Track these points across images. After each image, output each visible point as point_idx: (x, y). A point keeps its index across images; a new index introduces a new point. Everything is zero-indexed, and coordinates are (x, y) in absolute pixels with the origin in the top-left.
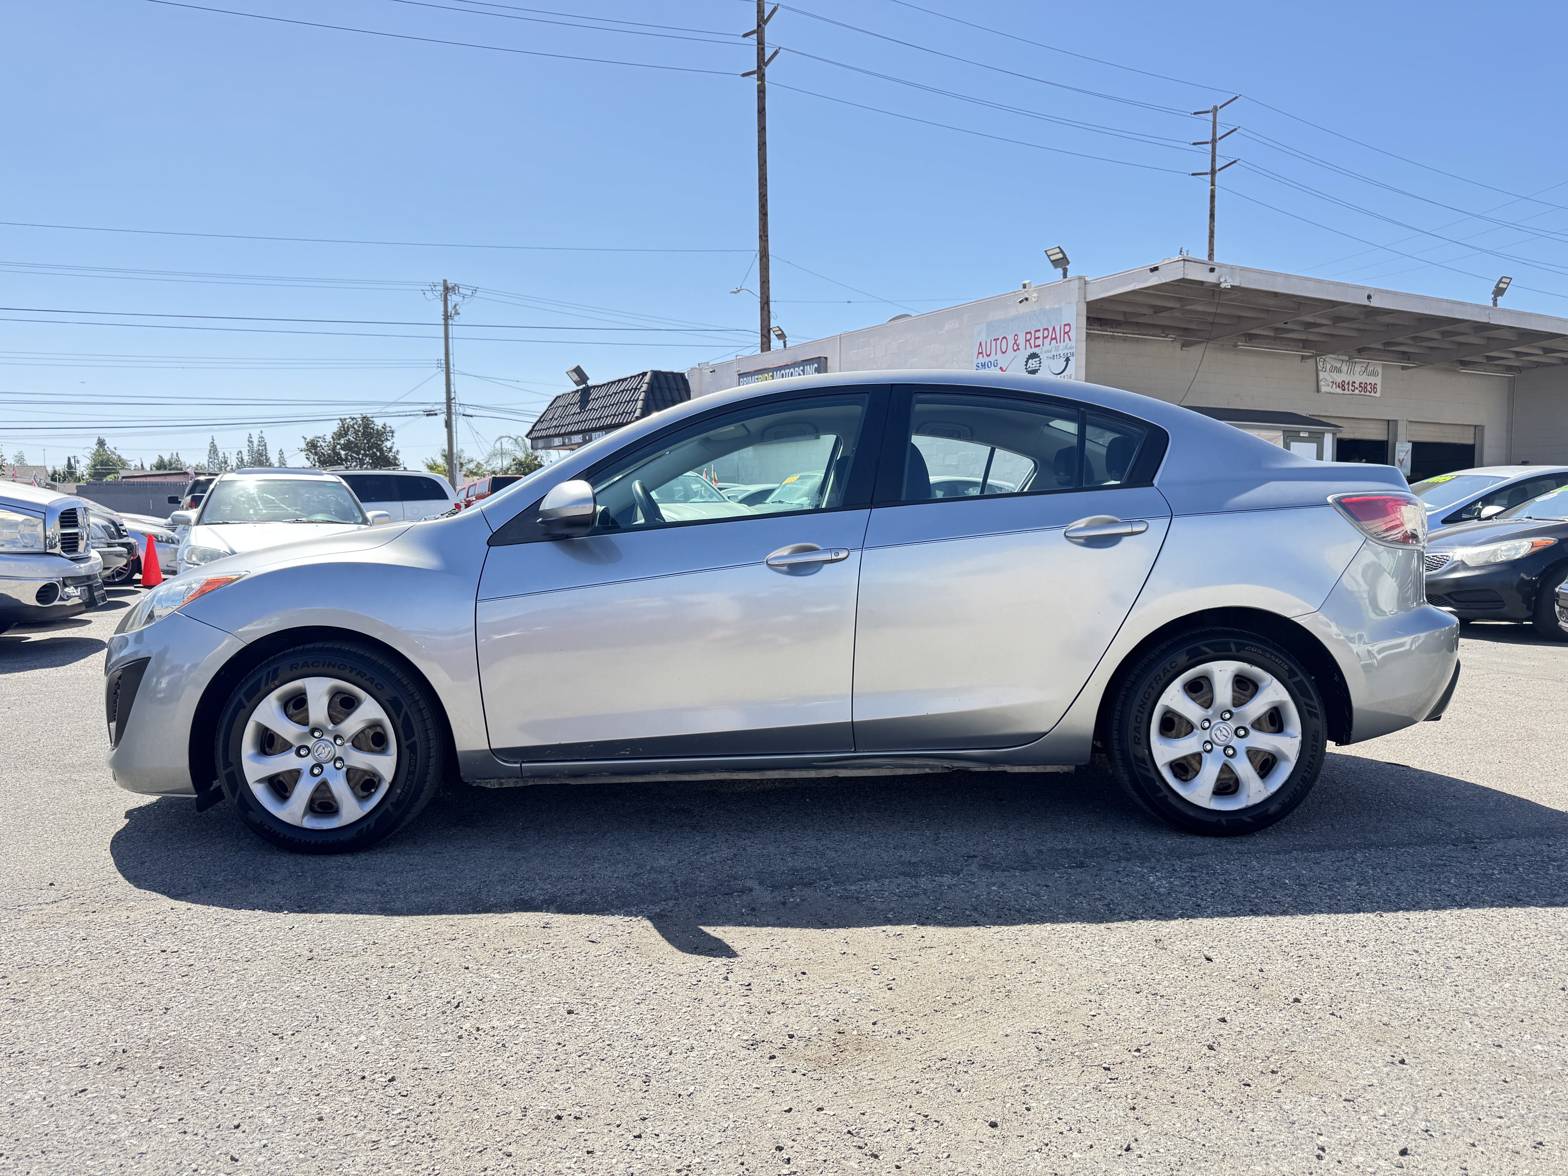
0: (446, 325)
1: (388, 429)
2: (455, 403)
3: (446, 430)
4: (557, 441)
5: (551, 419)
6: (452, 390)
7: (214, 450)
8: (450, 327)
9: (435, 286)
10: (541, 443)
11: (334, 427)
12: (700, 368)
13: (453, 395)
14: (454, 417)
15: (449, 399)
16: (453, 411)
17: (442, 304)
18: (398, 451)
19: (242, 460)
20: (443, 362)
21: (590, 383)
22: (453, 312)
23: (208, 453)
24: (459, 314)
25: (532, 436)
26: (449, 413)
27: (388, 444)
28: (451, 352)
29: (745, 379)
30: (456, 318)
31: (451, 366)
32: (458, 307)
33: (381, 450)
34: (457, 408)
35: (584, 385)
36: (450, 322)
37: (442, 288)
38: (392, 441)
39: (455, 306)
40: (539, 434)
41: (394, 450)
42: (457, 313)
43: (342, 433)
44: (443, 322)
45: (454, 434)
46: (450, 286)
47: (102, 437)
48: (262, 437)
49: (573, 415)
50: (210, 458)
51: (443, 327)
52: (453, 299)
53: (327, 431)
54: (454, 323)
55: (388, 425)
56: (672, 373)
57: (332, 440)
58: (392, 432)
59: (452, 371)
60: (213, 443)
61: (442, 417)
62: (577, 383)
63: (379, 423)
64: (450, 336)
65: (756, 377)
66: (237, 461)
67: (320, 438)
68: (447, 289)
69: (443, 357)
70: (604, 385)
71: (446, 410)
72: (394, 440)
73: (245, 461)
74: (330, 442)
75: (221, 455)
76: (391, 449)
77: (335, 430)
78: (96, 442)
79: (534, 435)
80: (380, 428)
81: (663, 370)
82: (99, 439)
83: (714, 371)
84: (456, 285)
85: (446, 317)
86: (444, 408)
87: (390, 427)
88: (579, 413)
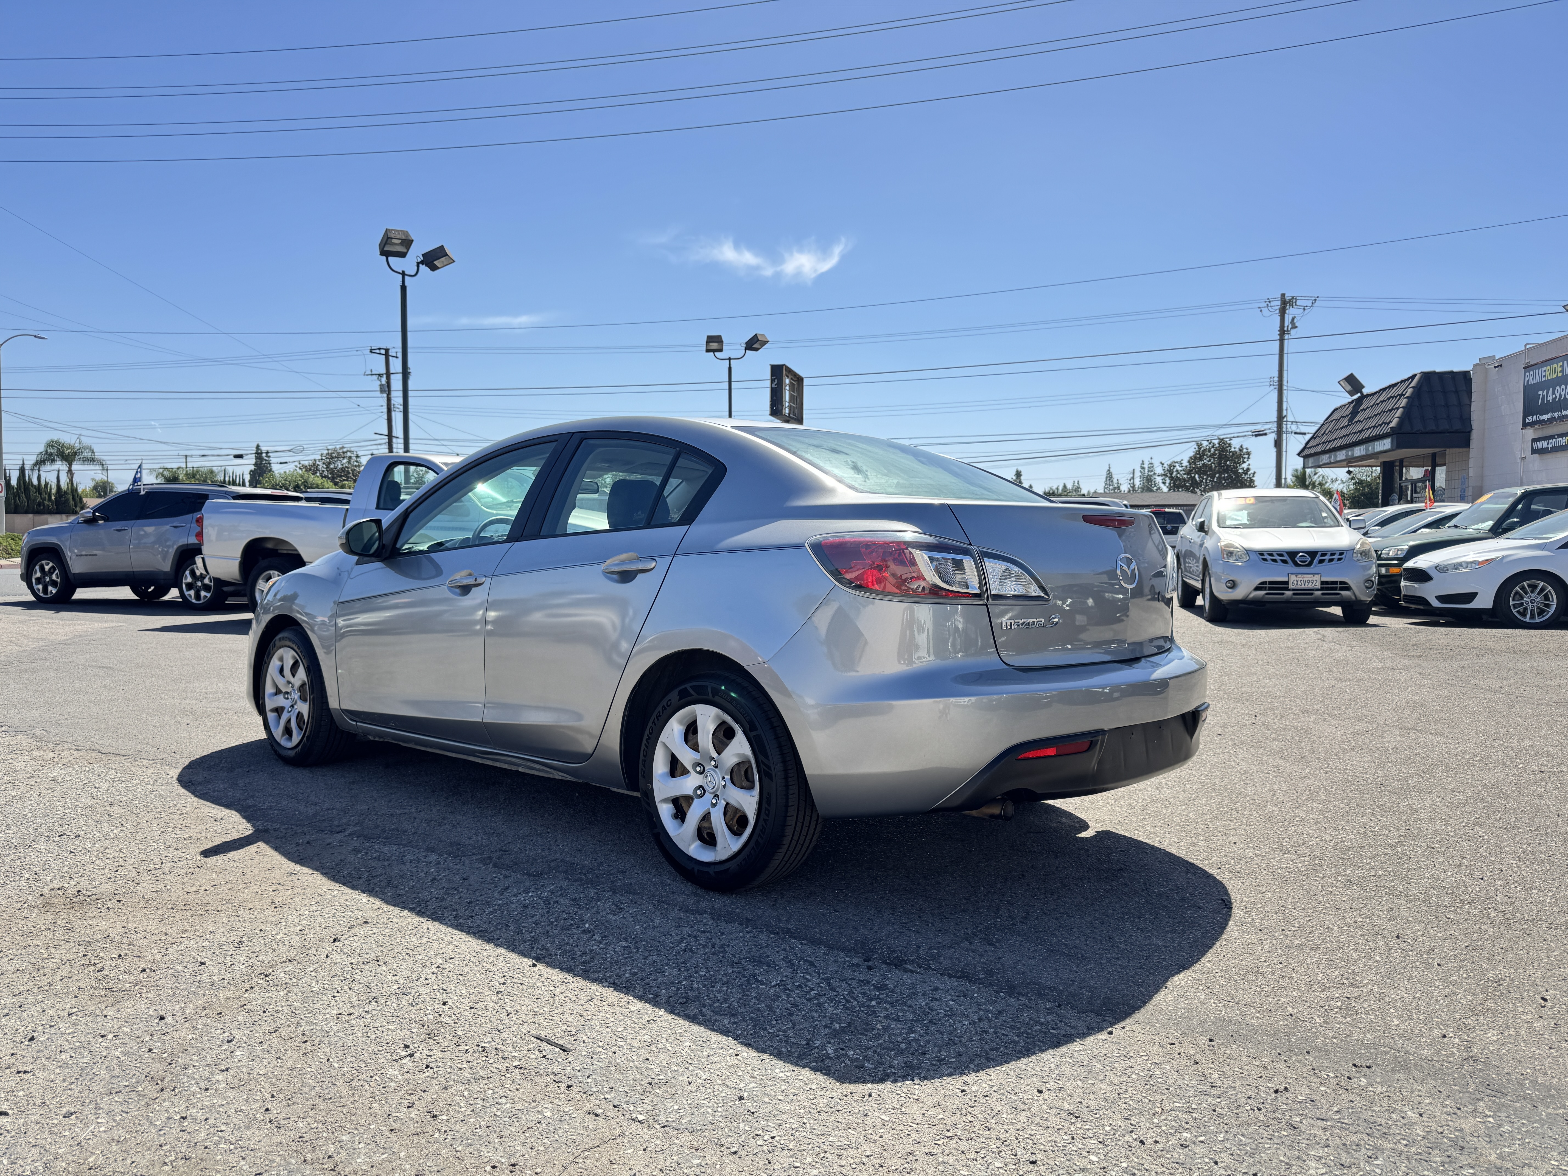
0: (1282, 340)
1: (1245, 451)
2: (1287, 421)
3: (1274, 450)
4: (1325, 458)
5: (1323, 435)
6: (1284, 407)
7: (1109, 476)
8: (1286, 341)
9: (1270, 302)
10: (1311, 461)
11: (1189, 451)
12: (1481, 365)
13: (1284, 413)
14: (1284, 436)
15: (1280, 418)
16: (1284, 429)
17: (1278, 318)
18: (1254, 473)
19: (1134, 485)
20: (1276, 379)
21: (1365, 391)
22: (1290, 326)
23: (1104, 480)
24: (1296, 327)
25: (1304, 454)
26: (1280, 433)
27: (1245, 466)
28: (1285, 368)
29: (1531, 372)
30: (1293, 332)
31: (1285, 383)
32: (1295, 321)
33: (1236, 472)
34: (1289, 426)
35: (1359, 395)
36: (1286, 337)
37: (1279, 303)
38: (1247, 463)
39: (1293, 319)
40: (1312, 451)
41: (1251, 472)
42: (1294, 327)
43: (1200, 455)
44: (1278, 337)
45: (1284, 454)
46: (1287, 299)
47: (1020, 469)
48: (1151, 464)
49: (1341, 428)
50: (1106, 484)
51: (1278, 343)
52: (1291, 312)
53: (1184, 455)
54: (1290, 337)
55: (1244, 447)
56: (1452, 373)
57: (1188, 464)
58: (1249, 454)
59: (1285, 388)
60: (1109, 470)
61: (1272, 437)
62: (1351, 394)
63: (1235, 444)
64: (1285, 351)
65: (1544, 369)
66: (1129, 486)
67: (1177, 462)
68: (1286, 303)
69: (1276, 374)
70: (1376, 393)
71: (1276, 429)
72: (1250, 461)
73: (1137, 486)
74: (1187, 467)
75: (1115, 481)
76: (1248, 469)
77: (1192, 454)
78: (1015, 473)
79: (1306, 452)
80: (1237, 450)
81: (1438, 370)
82: (1017, 471)
83: (1501, 366)
84: (1293, 297)
85: (1283, 332)
86: (1274, 427)
87: (1247, 449)
88: (1346, 426)
